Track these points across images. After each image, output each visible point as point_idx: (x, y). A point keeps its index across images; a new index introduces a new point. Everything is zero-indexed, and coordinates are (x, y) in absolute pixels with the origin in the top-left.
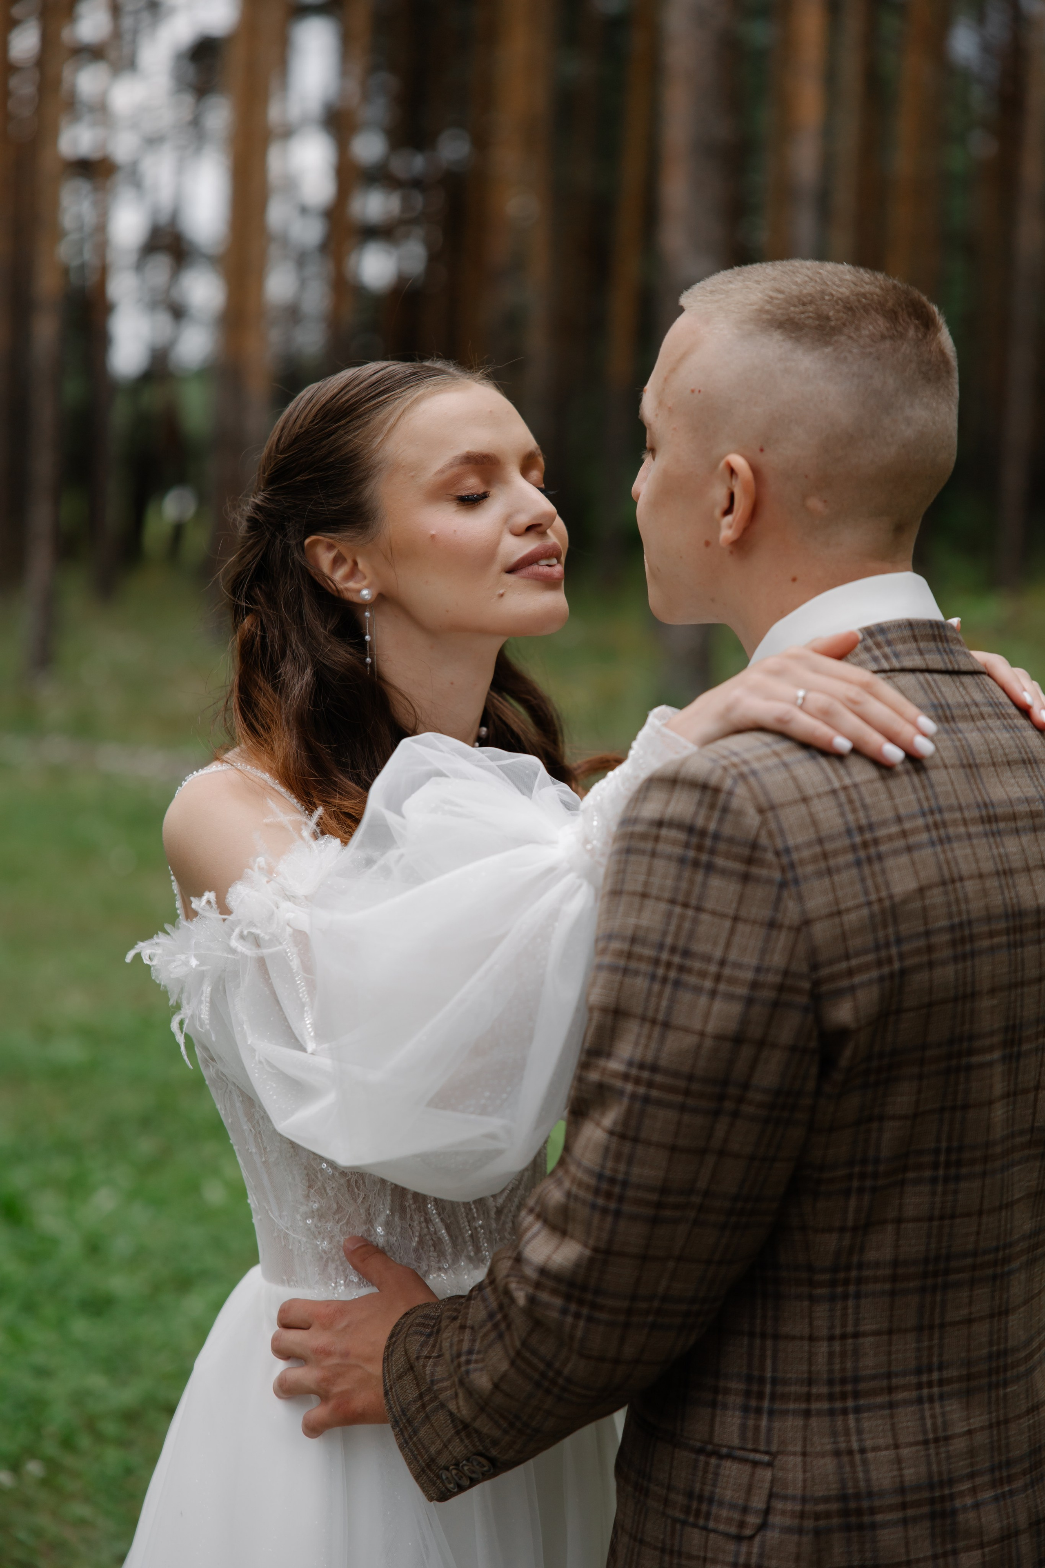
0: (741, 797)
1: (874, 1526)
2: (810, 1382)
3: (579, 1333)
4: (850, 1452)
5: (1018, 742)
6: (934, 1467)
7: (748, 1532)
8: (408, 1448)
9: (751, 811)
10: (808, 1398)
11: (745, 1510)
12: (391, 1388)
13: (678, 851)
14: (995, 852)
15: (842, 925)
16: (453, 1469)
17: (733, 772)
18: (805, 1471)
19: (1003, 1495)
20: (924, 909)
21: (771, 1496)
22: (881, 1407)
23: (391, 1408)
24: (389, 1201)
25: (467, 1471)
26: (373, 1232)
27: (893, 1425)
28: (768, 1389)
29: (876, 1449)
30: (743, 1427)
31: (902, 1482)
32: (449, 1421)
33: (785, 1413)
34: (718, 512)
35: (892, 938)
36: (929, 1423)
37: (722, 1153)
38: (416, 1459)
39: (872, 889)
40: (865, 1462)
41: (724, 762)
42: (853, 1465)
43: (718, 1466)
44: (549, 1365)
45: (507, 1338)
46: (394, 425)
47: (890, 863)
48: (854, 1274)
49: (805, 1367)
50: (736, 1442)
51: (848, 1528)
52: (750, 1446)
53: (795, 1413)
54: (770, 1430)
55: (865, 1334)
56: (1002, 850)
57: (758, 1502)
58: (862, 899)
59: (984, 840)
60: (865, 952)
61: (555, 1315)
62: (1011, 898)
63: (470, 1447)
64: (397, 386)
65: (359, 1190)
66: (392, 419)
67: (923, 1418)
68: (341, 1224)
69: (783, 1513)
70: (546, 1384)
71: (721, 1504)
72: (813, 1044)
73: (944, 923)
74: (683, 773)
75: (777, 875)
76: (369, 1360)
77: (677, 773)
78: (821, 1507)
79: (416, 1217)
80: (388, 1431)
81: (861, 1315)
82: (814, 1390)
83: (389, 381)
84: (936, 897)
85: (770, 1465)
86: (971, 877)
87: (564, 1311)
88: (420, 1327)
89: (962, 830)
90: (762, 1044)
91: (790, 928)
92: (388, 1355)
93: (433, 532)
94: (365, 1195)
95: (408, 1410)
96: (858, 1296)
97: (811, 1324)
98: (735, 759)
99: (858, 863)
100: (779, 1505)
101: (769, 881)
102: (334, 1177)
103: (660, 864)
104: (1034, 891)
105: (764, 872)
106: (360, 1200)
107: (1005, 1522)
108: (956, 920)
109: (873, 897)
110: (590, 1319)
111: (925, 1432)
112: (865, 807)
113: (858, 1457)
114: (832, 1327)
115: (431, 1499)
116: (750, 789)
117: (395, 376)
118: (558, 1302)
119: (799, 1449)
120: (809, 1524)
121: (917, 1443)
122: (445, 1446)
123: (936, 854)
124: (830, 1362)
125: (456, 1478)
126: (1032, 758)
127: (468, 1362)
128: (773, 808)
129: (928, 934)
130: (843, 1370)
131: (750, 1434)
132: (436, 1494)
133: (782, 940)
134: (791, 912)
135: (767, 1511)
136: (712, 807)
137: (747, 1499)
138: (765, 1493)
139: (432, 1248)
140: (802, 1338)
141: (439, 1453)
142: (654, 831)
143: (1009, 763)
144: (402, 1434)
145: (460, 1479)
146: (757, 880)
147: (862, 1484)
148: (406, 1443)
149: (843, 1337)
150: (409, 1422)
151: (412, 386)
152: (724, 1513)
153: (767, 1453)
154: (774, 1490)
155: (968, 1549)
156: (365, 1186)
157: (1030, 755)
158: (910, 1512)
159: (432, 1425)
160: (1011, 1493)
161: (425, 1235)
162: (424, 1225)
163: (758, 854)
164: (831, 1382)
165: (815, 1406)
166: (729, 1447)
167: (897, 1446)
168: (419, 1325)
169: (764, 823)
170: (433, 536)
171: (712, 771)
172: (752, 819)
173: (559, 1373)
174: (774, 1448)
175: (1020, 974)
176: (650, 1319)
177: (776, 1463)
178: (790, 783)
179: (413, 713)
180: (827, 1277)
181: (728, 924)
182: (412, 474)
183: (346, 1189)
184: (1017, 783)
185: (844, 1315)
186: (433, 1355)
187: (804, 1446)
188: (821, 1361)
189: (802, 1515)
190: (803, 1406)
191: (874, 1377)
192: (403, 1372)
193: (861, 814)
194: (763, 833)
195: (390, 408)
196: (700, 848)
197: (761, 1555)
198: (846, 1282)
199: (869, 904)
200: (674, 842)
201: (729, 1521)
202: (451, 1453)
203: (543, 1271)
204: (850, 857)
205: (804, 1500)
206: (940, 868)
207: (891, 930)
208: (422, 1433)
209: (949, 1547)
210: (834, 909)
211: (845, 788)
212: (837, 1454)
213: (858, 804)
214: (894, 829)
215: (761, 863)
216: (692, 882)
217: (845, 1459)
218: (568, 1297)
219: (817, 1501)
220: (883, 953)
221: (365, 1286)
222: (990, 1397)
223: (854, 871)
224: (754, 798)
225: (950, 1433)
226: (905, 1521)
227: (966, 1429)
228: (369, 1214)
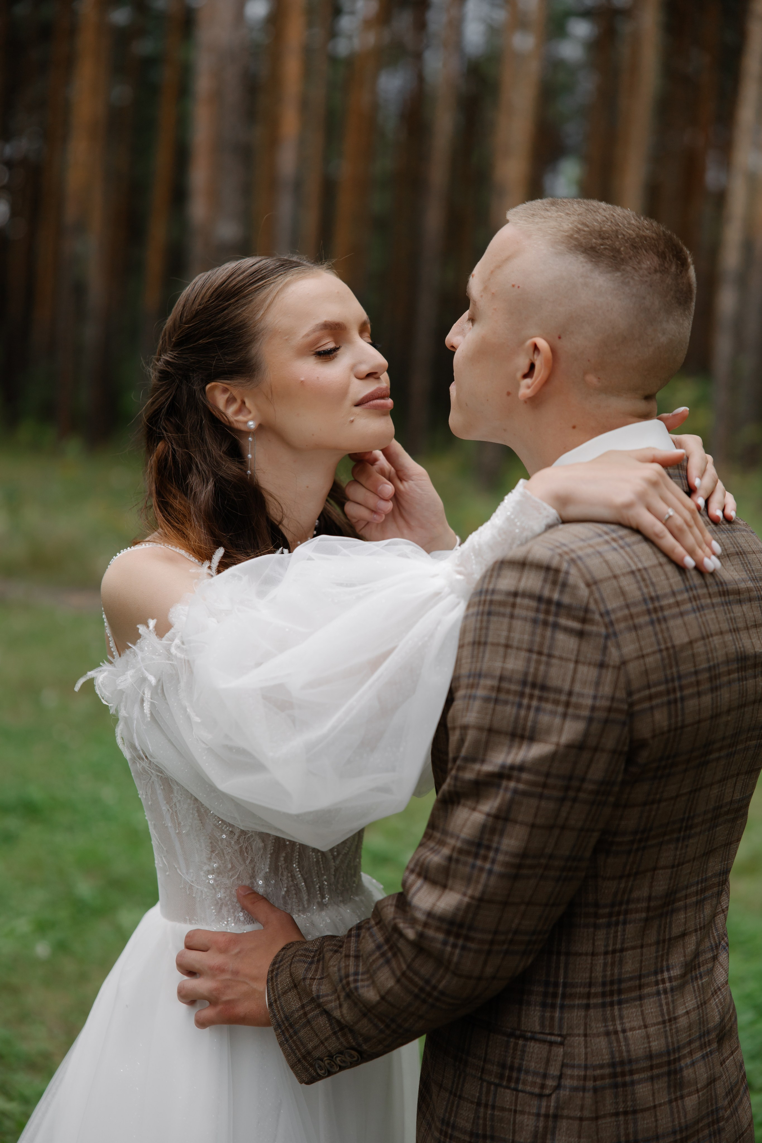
0: (574, 577)
1: (633, 1083)
2: (590, 985)
3: (455, 959)
4: (616, 1032)
5: (731, 540)
6: (670, 1039)
7: (547, 1092)
8: (288, 1044)
9: (582, 585)
10: (588, 996)
11: (545, 1076)
12: (276, 1001)
13: (531, 614)
14: (728, 616)
15: (645, 665)
16: (327, 1059)
17: (567, 557)
18: (586, 1047)
19: (707, 1054)
20: (693, 655)
21: (563, 1065)
22: (634, 999)
23: (275, 1015)
24: (268, 862)
25: (338, 1061)
26: (255, 884)
27: (642, 1011)
28: (560, 990)
29: (632, 1029)
30: (542, 1018)
31: (650, 1051)
32: (328, 1025)
33: (572, 1007)
34: (519, 375)
35: (675, 675)
36: (665, 1008)
37: (563, 828)
38: (294, 1052)
39: (662, 641)
40: (626, 1039)
41: (559, 551)
42: (618, 1041)
43: (524, 1046)
44: (427, 982)
45: (394, 963)
46: (271, 302)
47: (671, 623)
48: (624, 907)
49: (588, 975)
50: (537, 1028)
51: (616, 1086)
52: (547, 1031)
53: (579, 1006)
54: (561, 1019)
55: (627, 949)
56: (732, 615)
57: (554, 1070)
58: (656, 648)
59: (722, 608)
60: (659, 684)
61: (439, 946)
62: (740, 648)
63: (345, 1043)
64: (271, 275)
65: (247, 854)
66: (269, 298)
67: (661, 1005)
68: (233, 879)
69: (572, 1077)
70: (423, 996)
71: (527, 1072)
72: (626, 748)
73: (705, 665)
74: (530, 557)
75: (603, 630)
76: (255, 979)
77: (525, 558)
78: (598, 1072)
79: (285, 873)
80: (270, 1033)
81: (626, 937)
82: (593, 990)
83: (265, 271)
84: (699, 648)
85: (562, 1044)
86: (716, 634)
87: (445, 943)
88: (302, 957)
89: (708, 601)
90: (596, 749)
91: (614, 667)
92: (272, 978)
93: (302, 379)
94: (252, 858)
95: (291, 1017)
96: (625, 923)
97: (594, 944)
98: (565, 549)
99: (652, 623)
100: (569, 1072)
101: (598, 635)
102: (230, 844)
103: (518, 624)
104: (752, 643)
105: (594, 629)
106: (248, 862)
107: (709, 1073)
108: (712, 663)
109: (663, 646)
110: (464, 948)
111: (663, 1015)
112: (653, 584)
113: (621, 1035)
114: (606, 946)
115: (302, 1081)
116: (579, 570)
117: (269, 267)
118: (440, 936)
119: (582, 1031)
120: (590, 1084)
121: (658, 1024)
122: (322, 1043)
123: (697, 618)
124: (604, 970)
125: (328, 1066)
126: (742, 551)
127: (356, 981)
128: (596, 583)
129: (696, 673)
130: (612, 975)
131: (547, 1023)
132: (308, 1078)
133: (609, 676)
134: (614, 656)
135: (560, 1077)
136: (554, 583)
137: (546, 1069)
138: (559, 1064)
139: (295, 896)
140: (586, 954)
141: (315, 1048)
142: (511, 600)
143: (728, 555)
144: (284, 1034)
145: (331, 1067)
146: (590, 634)
147: (625, 1054)
148: (287, 1041)
149: (614, 952)
150: (291, 1026)
151: (281, 274)
152: (530, 1078)
153: (559, 1035)
154: (565, 1061)
155: (690, 1094)
156: (252, 851)
157: (740, 549)
158: (656, 1072)
159: (312, 1028)
160: (711, 1052)
161: (291, 886)
162: (290, 879)
163: (589, 616)
164: (604, 984)
165: (593, 1001)
166: (532, 1032)
167: (646, 1027)
168: (301, 955)
169: (591, 593)
170: (302, 381)
171: (552, 557)
172: (584, 591)
173: (434, 988)
174: (564, 1032)
175: (744, 699)
176: (505, 947)
177: (566, 1042)
178: (604, 565)
179: (281, 509)
180: (607, 910)
181: (572, 666)
182: (286, 337)
183: (239, 853)
184: (735, 569)
185: (616, 937)
186: (317, 977)
187: (585, 1029)
188: (599, 968)
189: (585, 1078)
190: (585, 1002)
191: (631, 979)
192: (288, 989)
193: (651, 589)
194: (592, 601)
195: (268, 290)
196: (547, 612)
197: (557, 1108)
198: (619, 913)
199: (661, 651)
200: (528, 608)
201: (533, 1084)
202: (326, 1047)
203: (430, 914)
204: (647, 618)
205: (586, 1067)
206: (700, 627)
207: (674, 670)
208: (301, 1034)
209: (678, 1094)
210: (640, 653)
211: (639, 570)
212: (607, 1034)
213: (648, 582)
214: (672, 600)
215: (592, 622)
216: (543, 637)
217: (613, 1037)
218: (448, 933)
219: (595, 1068)
220: (670, 685)
221: (248, 924)
222: (694, 987)
223: (650, 628)
224: (583, 576)
225: (676, 1014)
226: (652, 1079)
227: (684, 1011)
228: (254, 872)
